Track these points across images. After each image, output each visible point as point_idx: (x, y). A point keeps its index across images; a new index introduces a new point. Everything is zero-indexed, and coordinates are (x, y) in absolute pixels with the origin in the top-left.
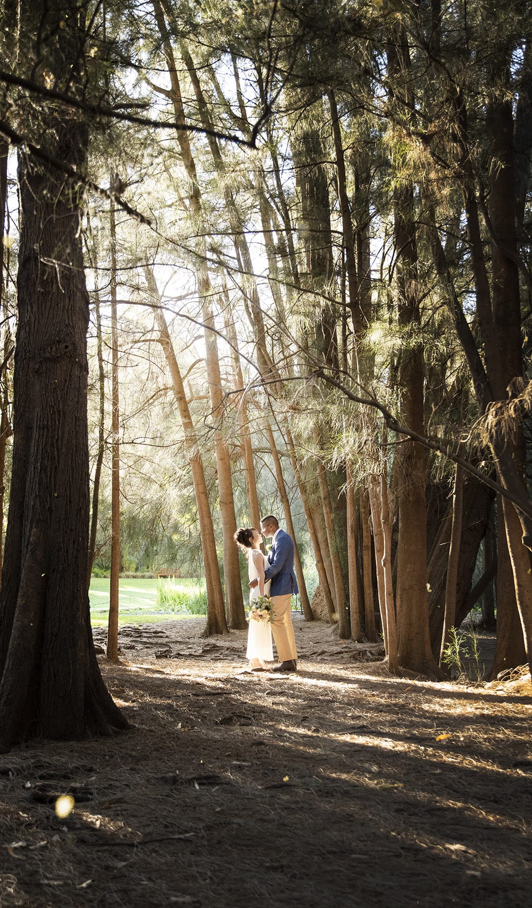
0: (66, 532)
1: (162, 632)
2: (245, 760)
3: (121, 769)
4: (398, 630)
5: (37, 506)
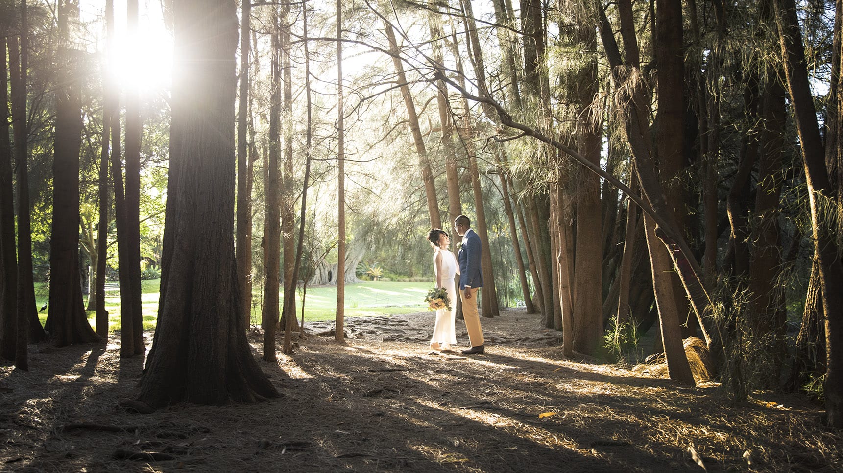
0: (209, 224)
1: (405, 321)
2: (349, 430)
3: (235, 433)
4: (575, 319)
5: (184, 201)
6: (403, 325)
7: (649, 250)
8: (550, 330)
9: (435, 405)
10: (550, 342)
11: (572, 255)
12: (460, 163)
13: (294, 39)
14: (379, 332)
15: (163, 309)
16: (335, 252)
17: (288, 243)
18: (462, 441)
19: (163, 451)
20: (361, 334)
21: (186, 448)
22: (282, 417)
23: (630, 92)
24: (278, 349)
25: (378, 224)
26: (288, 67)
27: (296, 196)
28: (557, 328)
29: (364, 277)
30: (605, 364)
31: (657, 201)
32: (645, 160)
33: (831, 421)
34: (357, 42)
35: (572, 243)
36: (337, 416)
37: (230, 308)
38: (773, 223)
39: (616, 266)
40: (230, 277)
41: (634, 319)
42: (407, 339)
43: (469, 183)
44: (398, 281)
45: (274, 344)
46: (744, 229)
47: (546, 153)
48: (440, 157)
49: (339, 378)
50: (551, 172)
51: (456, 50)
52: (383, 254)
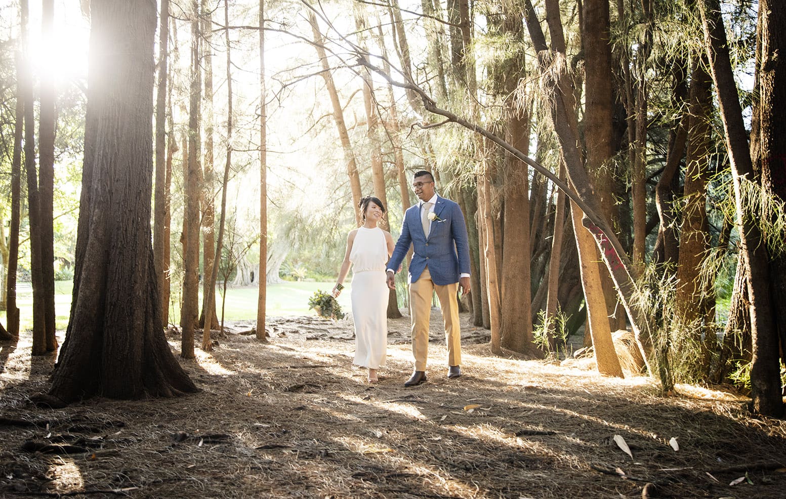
0: (125, 212)
2: (269, 423)
3: (150, 426)
4: (503, 315)
5: (99, 189)
6: (327, 324)
7: (577, 241)
8: (478, 328)
9: (358, 399)
10: (478, 340)
11: (501, 252)
12: (386, 158)
13: (214, 27)
14: (302, 331)
15: (76, 301)
16: (256, 248)
17: (210, 237)
18: (385, 432)
19: (76, 444)
20: (283, 333)
21: (99, 441)
22: (200, 411)
23: (555, 77)
24: (197, 347)
25: (301, 221)
26: (208, 56)
27: (216, 191)
28: (486, 326)
29: (288, 277)
30: (534, 359)
31: (584, 190)
32: (572, 149)
33: (757, 408)
34: (280, 31)
35: (501, 238)
36: (257, 410)
37: (147, 299)
38: (697, 208)
39: (546, 263)
40: (147, 267)
41: (562, 314)
42: (331, 338)
43: (395, 178)
44: (323, 281)
45: (193, 341)
46: (669, 214)
47: (473, 144)
48: (365, 150)
49: (259, 374)
50: (478, 164)
51: (381, 41)
52: (306, 253)
